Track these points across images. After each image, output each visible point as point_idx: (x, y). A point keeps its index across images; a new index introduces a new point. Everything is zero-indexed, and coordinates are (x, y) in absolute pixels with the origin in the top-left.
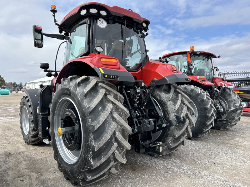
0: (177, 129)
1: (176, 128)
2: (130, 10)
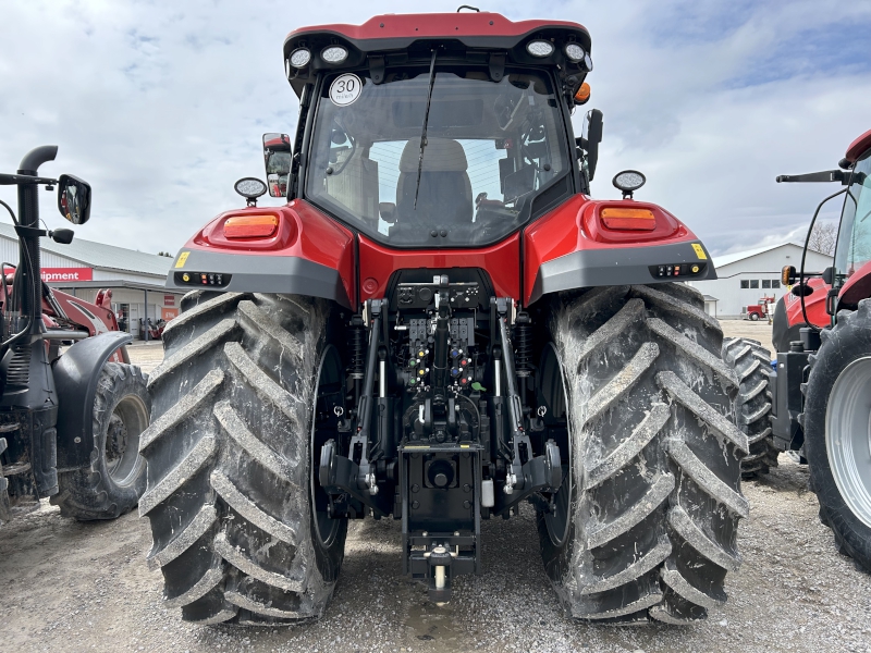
0: (596, 509)
1: (595, 503)
2: (462, 11)
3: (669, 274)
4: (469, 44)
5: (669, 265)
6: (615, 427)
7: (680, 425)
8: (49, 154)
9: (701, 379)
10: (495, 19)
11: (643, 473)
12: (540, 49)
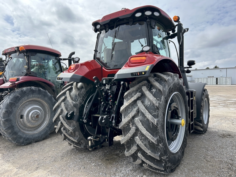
3: (136, 75)
4: (121, 18)
5: (136, 72)
6: (126, 114)
7: (140, 115)
8: (73, 53)
9: (150, 103)
10: (127, 10)
11: (131, 126)
12: (138, 15)
